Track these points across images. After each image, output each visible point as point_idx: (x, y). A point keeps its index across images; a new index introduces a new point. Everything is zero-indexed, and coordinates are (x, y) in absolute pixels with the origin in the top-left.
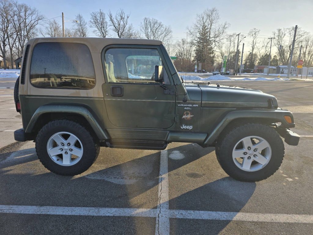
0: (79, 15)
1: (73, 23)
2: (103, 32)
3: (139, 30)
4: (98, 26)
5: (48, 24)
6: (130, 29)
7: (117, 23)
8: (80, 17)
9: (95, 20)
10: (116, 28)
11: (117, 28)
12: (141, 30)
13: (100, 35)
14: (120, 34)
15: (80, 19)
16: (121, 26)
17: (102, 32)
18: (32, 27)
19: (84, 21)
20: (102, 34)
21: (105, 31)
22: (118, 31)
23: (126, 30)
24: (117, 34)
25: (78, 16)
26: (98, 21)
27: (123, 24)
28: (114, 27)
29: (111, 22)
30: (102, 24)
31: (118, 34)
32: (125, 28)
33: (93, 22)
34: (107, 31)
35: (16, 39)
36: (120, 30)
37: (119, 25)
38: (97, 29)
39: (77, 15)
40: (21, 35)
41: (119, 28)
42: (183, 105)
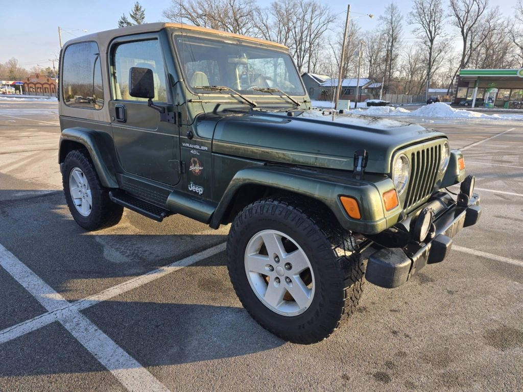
0: (392, 5)
1: (378, 20)
2: (431, 29)
3: (512, 17)
4: (424, 19)
5: (340, 27)
6: (492, 16)
7: (463, 8)
8: (392, 9)
9: (420, 10)
10: (459, 18)
11: (462, 18)
12: (516, 17)
13: (424, 36)
14: (465, 31)
15: (392, 12)
16: (472, 13)
17: (429, 30)
18: (318, 35)
19: (399, 14)
20: (429, 34)
21: (435, 28)
22: (463, 25)
23: (482, 20)
24: (460, 29)
25: (389, 8)
26: (425, 10)
27: (477, 10)
28: (457, 18)
29: (451, 8)
30: (431, 16)
31: (463, 31)
32: (480, 17)
33: (415, 14)
34: (439, 28)
35: (294, 56)
36: (468, 23)
37: (468, 12)
38: (420, 26)
39: (387, 6)
40: (301, 49)
41: (465, 18)
42: (188, 145)
